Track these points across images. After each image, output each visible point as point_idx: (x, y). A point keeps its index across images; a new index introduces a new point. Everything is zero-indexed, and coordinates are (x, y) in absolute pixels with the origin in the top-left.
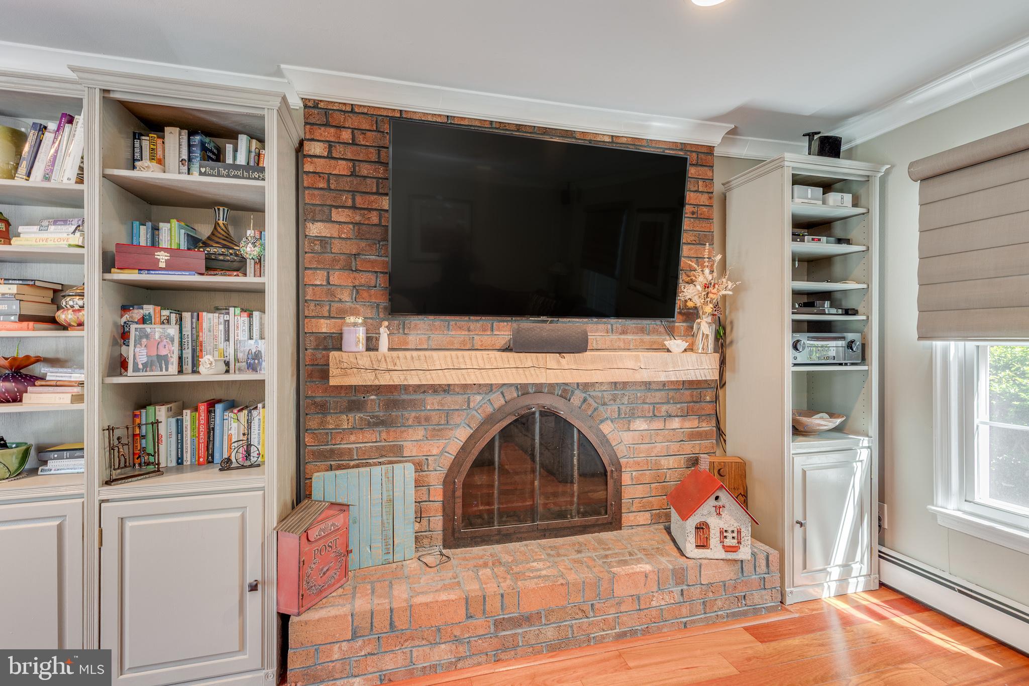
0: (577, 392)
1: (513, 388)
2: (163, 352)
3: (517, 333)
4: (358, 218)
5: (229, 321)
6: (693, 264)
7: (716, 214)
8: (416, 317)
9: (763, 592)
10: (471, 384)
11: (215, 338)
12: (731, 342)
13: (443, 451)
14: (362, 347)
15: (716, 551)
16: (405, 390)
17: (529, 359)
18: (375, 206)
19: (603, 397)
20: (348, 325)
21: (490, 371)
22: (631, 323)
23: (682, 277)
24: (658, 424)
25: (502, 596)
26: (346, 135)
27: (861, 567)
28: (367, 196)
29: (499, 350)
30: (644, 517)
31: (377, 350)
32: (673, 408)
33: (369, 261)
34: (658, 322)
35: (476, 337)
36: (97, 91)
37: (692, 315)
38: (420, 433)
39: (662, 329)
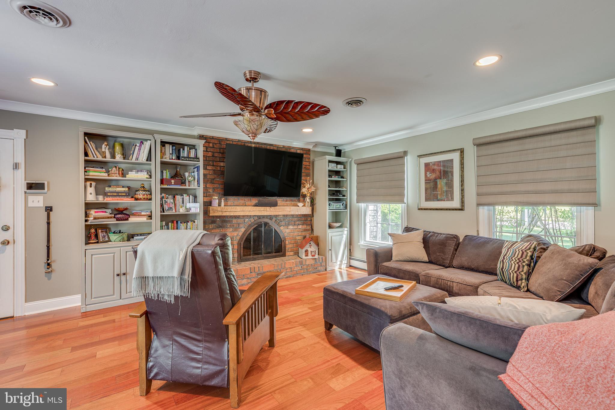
0: (274, 218)
1: (257, 217)
2: (171, 206)
3: (259, 201)
4: (214, 169)
5: (183, 198)
6: (305, 182)
7: (311, 168)
8: (230, 197)
9: (321, 267)
10: (245, 215)
11: (179, 203)
12: (315, 204)
13: (238, 235)
14: (217, 205)
15: (310, 257)
16: (227, 217)
17: (262, 208)
18: (219, 165)
19: (281, 219)
20: (214, 199)
21: (252, 212)
22: (288, 198)
23: (302, 186)
24: (295, 227)
25: (259, 267)
26: (211, 145)
27: (345, 261)
28: (217, 162)
29: (252, 206)
30: (292, 253)
31: (221, 206)
32: (299, 222)
33: (217, 181)
34: (296, 198)
35: (246, 202)
36: (160, 140)
37: (304, 196)
38: (231, 230)
39: (297, 200)
